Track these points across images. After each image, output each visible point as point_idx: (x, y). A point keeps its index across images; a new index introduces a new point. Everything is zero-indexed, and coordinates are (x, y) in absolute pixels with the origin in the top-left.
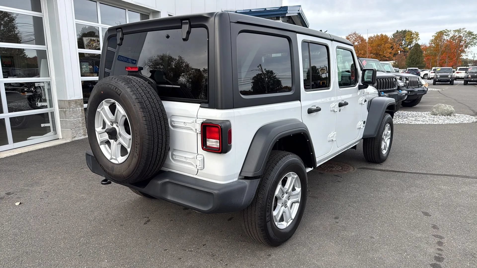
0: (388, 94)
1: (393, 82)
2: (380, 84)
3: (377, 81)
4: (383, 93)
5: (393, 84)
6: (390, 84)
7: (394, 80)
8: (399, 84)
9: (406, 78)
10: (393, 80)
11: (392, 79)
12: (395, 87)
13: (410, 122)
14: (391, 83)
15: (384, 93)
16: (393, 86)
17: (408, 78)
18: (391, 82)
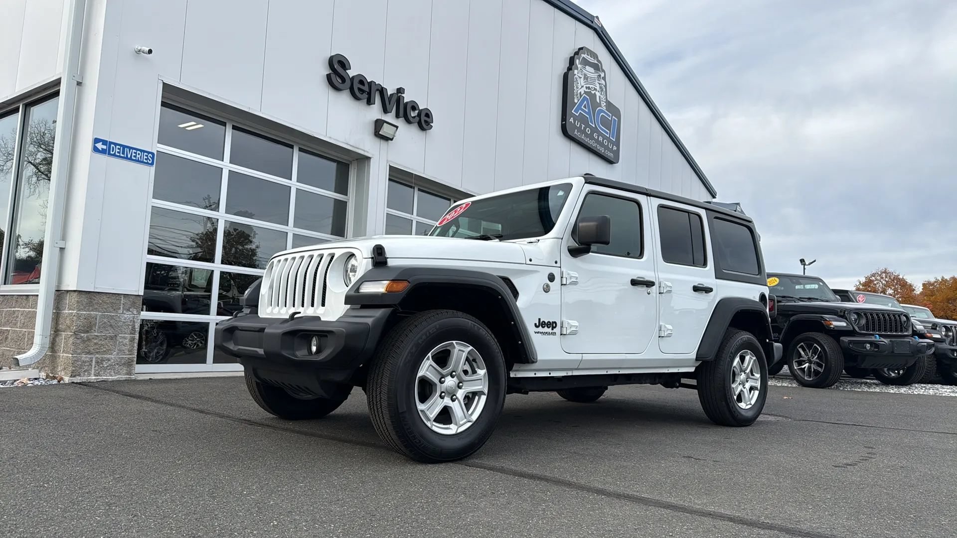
0: (889, 340)
1: (901, 321)
2: (873, 322)
3: (867, 317)
4: (877, 336)
5: (901, 326)
6: (893, 324)
7: (904, 319)
8: (915, 328)
9: (945, 327)
10: (900, 319)
11: (899, 316)
12: (907, 330)
13: (940, 394)
14: (896, 323)
15: (879, 336)
16: (901, 328)
17: (951, 327)
18: (896, 321)
